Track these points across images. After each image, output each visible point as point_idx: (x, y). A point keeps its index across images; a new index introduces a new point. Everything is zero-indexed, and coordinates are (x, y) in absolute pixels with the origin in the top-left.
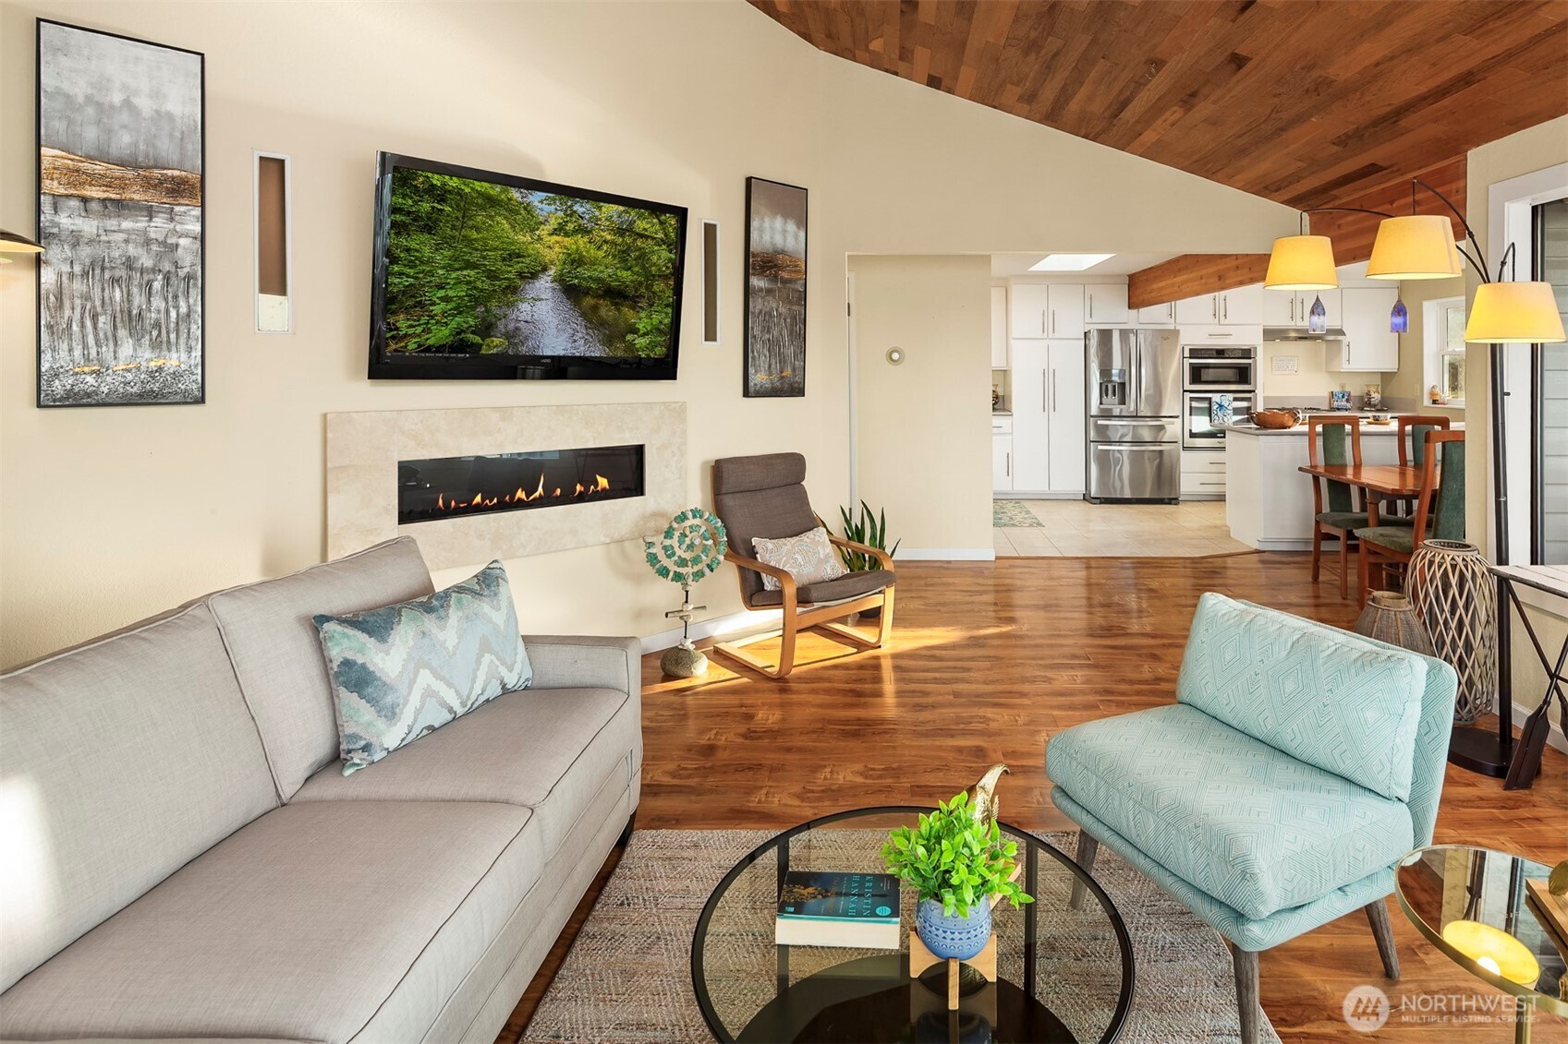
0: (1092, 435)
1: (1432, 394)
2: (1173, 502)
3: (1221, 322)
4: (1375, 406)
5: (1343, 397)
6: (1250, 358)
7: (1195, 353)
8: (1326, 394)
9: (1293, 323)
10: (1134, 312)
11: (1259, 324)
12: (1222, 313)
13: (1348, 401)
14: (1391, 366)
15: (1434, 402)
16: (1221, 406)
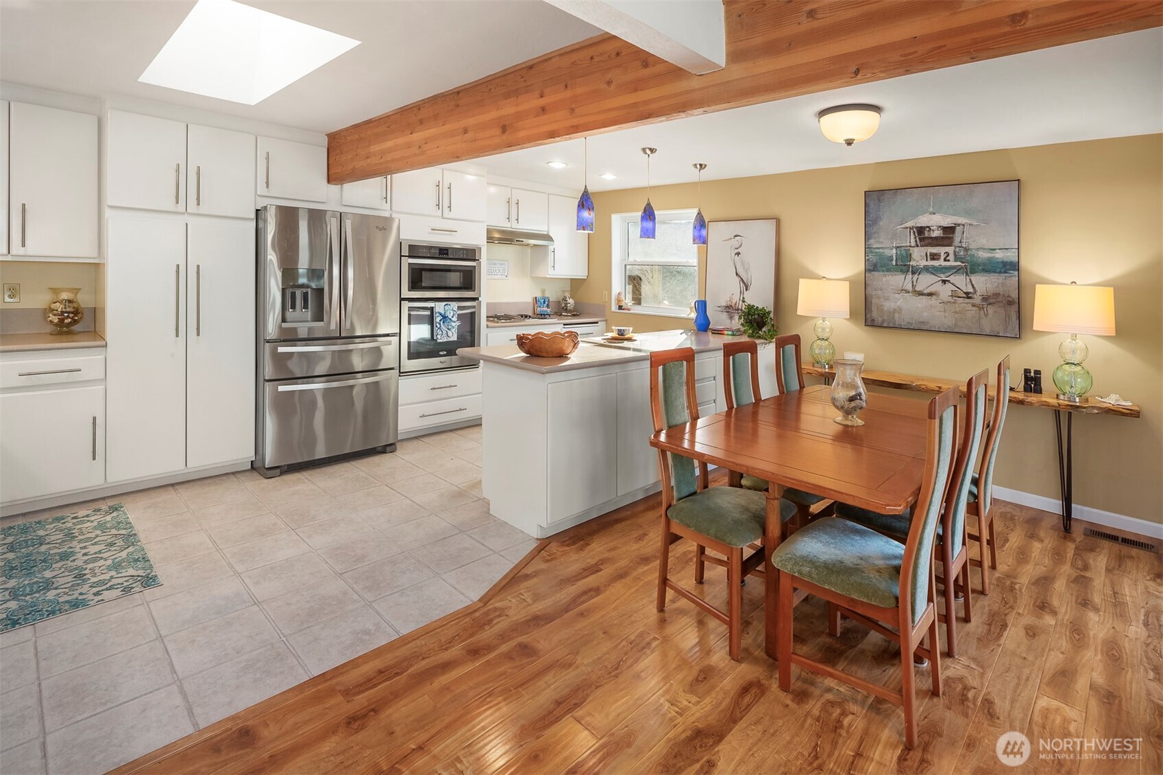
0: (268, 371)
1: (619, 301)
2: (388, 449)
3: (445, 216)
4: (570, 311)
5: (544, 302)
6: (475, 260)
7: (415, 250)
8: (530, 300)
9: (509, 225)
10: (334, 188)
11: (483, 222)
12: (446, 204)
13: (548, 306)
14: (581, 273)
15: (620, 308)
16: (444, 318)
